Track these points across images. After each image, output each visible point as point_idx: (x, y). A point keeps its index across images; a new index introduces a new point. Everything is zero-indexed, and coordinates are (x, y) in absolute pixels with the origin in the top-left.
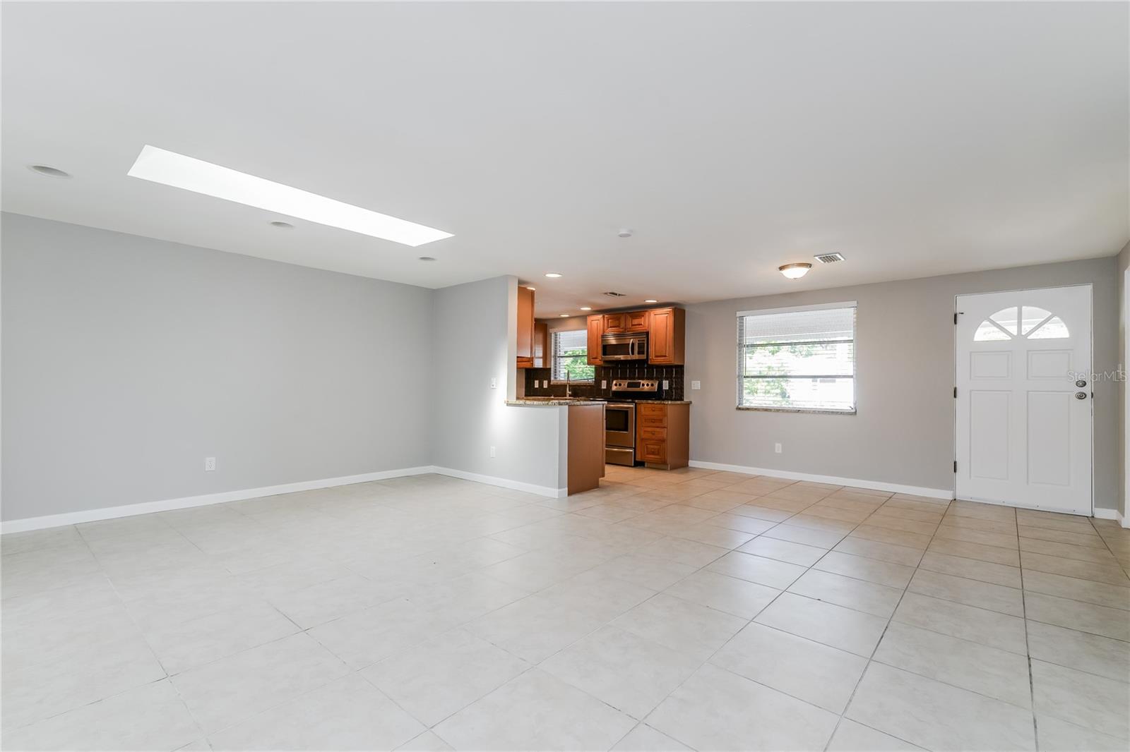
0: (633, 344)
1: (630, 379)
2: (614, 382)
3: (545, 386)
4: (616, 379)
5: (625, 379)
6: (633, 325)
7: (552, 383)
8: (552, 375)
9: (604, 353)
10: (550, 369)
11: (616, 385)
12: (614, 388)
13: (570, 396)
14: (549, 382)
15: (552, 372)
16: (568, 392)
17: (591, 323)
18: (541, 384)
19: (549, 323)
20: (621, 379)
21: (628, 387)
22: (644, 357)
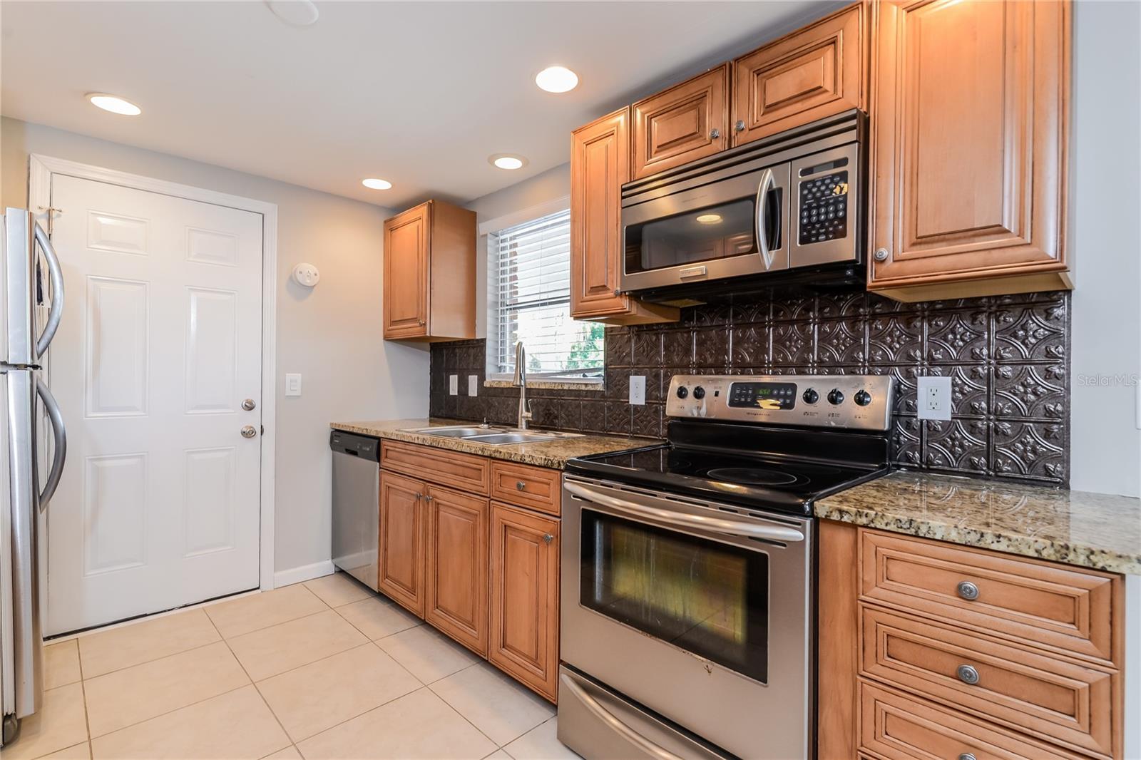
0: (774, 197)
1: (742, 368)
2: (675, 383)
3: (473, 391)
4: (684, 369)
5: (720, 368)
6: (770, 108)
7: (487, 384)
8: (489, 359)
9: (634, 263)
10: (484, 340)
11: (682, 393)
12: (675, 407)
13: (530, 426)
14: (482, 378)
15: (489, 351)
16: (524, 414)
17: (584, 156)
18: (463, 384)
19: (480, 210)
20: (702, 368)
21: (732, 403)
22: (845, 249)
